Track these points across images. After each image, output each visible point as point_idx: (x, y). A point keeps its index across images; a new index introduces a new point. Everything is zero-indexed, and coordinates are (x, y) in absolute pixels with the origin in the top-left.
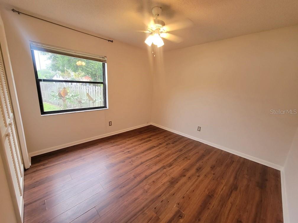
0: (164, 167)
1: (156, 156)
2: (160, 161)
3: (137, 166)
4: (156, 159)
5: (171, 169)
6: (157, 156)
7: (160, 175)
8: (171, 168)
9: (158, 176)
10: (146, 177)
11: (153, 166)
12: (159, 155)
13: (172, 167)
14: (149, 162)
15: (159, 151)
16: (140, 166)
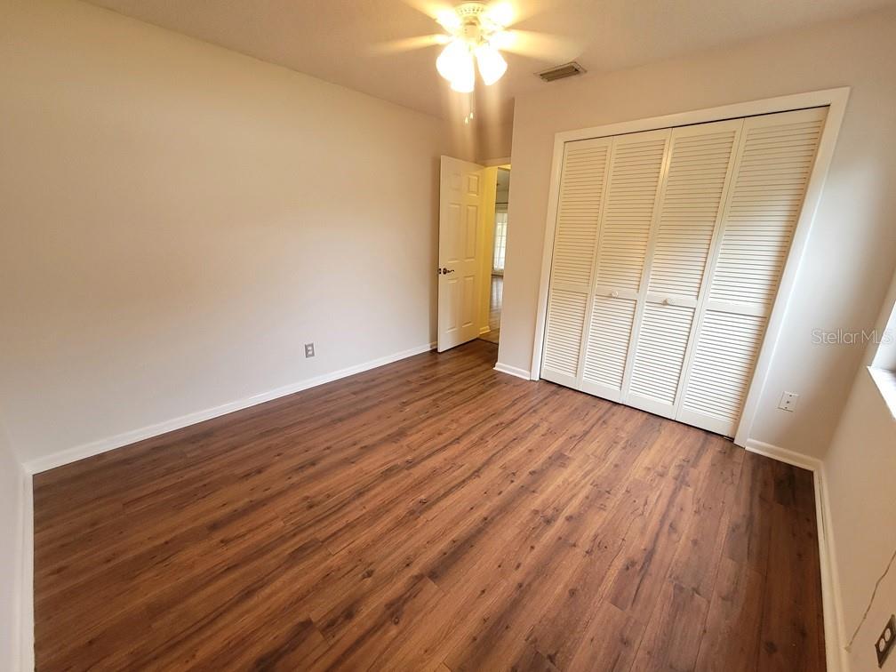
0: (411, 464)
1: (429, 507)
2: (418, 485)
3: (488, 463)
4: (432, 490)
5: (391, 461)
6: (425, 505)
7: (423, 448)
8: (390, 465)
9: (429, 444)
10: (458, 440)
11: (441, 468)
12: (417, 514)
13: (386, 467)
14: (456, 478)
15: (412, 541)
16: (479, 465)
